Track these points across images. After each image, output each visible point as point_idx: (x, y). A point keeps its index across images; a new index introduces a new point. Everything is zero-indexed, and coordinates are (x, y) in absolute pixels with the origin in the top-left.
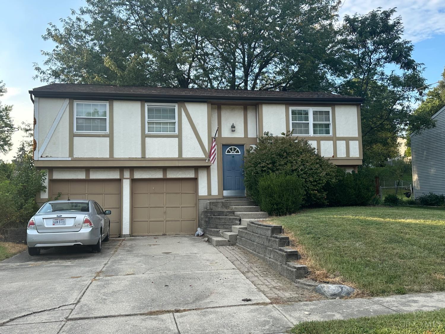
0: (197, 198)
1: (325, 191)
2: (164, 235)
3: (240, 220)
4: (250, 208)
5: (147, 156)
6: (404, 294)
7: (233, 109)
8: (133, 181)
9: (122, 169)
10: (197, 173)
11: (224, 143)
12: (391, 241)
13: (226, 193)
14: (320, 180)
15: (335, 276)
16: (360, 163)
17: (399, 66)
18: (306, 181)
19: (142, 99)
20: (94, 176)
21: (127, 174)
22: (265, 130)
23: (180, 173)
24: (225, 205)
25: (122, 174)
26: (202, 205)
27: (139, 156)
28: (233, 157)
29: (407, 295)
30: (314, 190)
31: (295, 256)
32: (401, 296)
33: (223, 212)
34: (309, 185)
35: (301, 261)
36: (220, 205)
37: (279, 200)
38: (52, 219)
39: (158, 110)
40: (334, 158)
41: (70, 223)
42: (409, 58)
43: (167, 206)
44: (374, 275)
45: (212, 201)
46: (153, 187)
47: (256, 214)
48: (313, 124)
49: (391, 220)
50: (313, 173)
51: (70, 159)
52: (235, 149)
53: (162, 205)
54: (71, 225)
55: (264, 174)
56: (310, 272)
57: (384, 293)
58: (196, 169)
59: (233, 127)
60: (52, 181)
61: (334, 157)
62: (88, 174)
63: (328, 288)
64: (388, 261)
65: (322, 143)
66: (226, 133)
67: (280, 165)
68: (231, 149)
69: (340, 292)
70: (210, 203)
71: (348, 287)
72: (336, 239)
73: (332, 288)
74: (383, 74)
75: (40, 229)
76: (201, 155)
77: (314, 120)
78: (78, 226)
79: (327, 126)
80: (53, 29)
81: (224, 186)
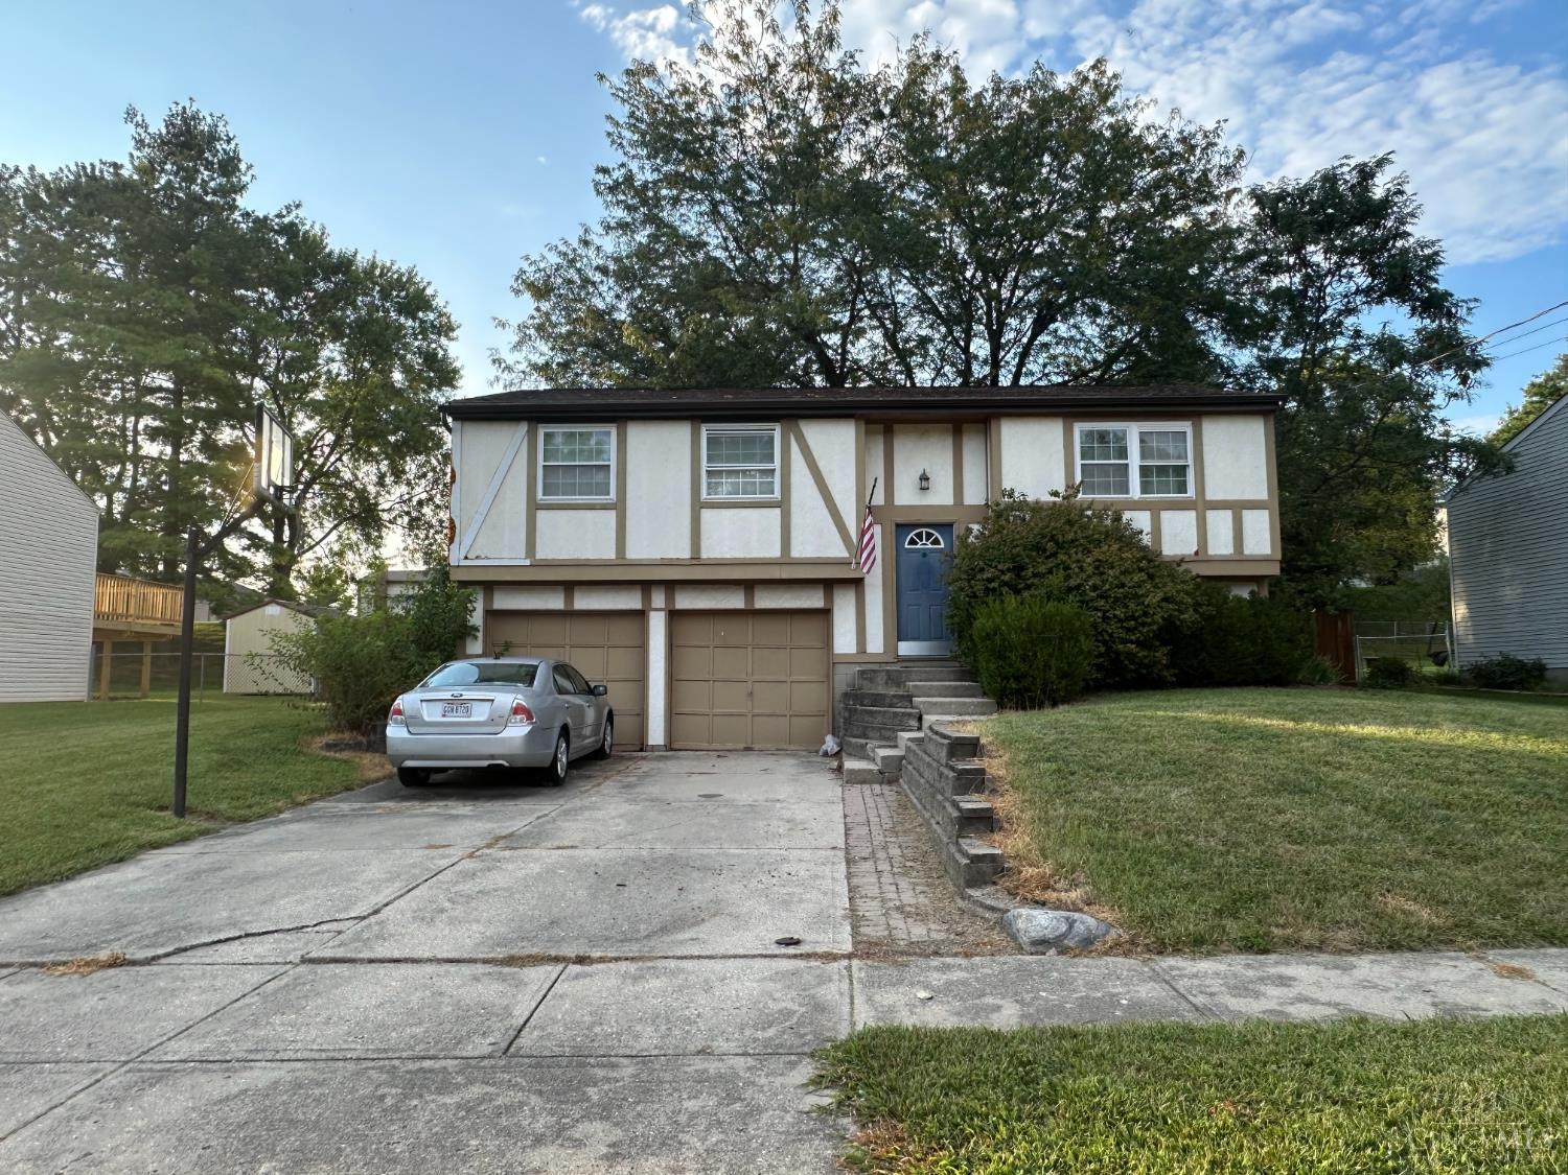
0: (831, 661)
1: (1164, 643)
2: (748, 749)
3: (920, 719)
4: (956, 687)
5: (704, 555)
6: (1265, 952)
7: (925, 433)
8: (674, 616)
9: (646, 586)
10: (829, 597)
11: (900, 520)
12: (1283, 787)
13: (906, 648)
14: (1145, 614)
15: (1074, 885)
16: (1275, 570)
17: (1406, 309)
18: (1105, 618)
19: (695, 415)
20: (584, 602)
21: (658, 599)
22: (1007, 485)
23: (787, 595)
24: (894, 679)
25: (647, 598)
26: (843, 678)
27: (686, 554)
28: (924, 555)
29: (1273, 957)
30: (1124, 642)
31: (983, 822)
32: (1251, 959)
33: (883, 696)
34: (1113, 627)
35: (997, 837)
36: (881, 679)
37: (1023, 668)
38: (440, 704)
39: (733, 441)
40: (1200, 558)
41: (480, 713)
42: (1434, 285)
43: (756, 678)
44: (1186, 887)
45: (865, 667)
46: (723, 630)
47: (965, 704)
48: (1142, 468)
49: (1317, 726)
50: (1125, 597)
51: (528, 563)
52: (929, 536)
53: (743, 677)
54: (482, 719)
55: (991, 598)
56: (1009, 869)
57: (1199, 944)
58: (829, 585)
59: (924, 478)
60: (491, 614)
61: (1200, 555)
62: (569, 599)
63: (1029, 919)
64: (1248, 849)
65: (1166, 516)
66: (906, 495)
67: (1035, 575)
68: (919, 536)
69: (1064, 936)
70: (862, 672)
71: (1091, 922)
72: (1119, 777)
73: (1038, 921)
74: (1357, 334)
75: (415, 725)
76: (840, 551)
77: (1143, 456)
78: (497, 721)
79: (1181, 471)
80: (533, 268)
81: (900, 630)
